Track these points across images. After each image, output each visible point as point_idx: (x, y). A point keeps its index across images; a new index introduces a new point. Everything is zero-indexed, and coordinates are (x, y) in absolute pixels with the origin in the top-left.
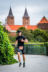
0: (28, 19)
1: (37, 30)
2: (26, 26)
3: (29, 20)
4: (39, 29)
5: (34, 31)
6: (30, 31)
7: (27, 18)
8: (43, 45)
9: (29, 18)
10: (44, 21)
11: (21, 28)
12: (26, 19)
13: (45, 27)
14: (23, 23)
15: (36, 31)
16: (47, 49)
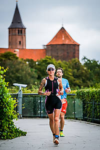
0: (21, 33)
1: (46, 61)
2: (18, 50)
3: (25, 36)
4: (50, 59)
5: (37, 63)
6: (27, 63)
7: (19, 31)
8: (75, 97)
9: (24, 30)
10: (63, 39)
11: (5, 55)
12: (17, 32)
13: (66, 53)
14: (9, 43)
15: (44, 64)
16: (84, 106)
